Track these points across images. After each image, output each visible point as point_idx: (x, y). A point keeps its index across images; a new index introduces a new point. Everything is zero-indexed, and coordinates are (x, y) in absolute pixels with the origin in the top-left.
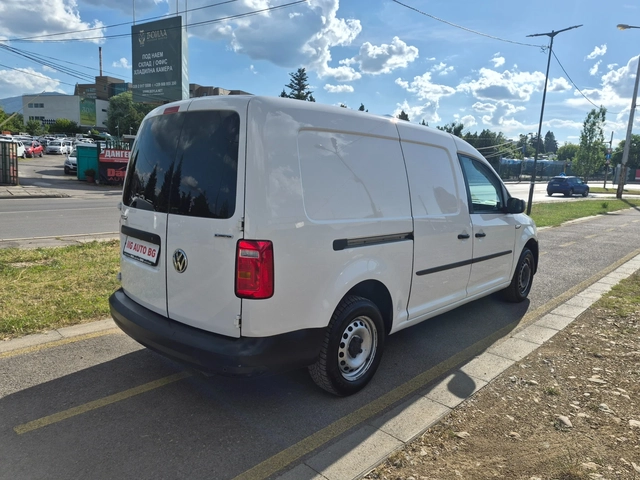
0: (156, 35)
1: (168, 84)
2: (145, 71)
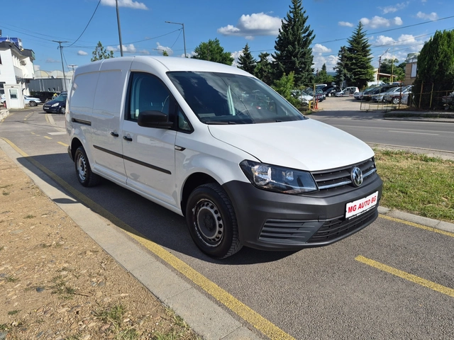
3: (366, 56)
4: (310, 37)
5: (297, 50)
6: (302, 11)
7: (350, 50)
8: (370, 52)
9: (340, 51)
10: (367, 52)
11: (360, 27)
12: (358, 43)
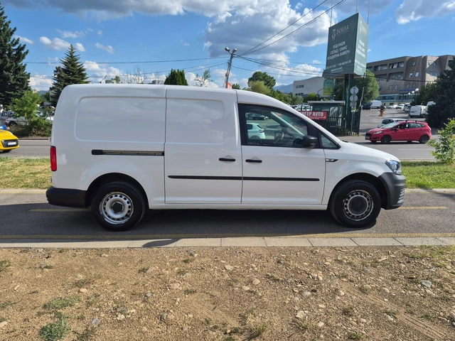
0: (342, 29)
1: (346, 62)
2: (334, 57)
3: (83, 79)
4: (23, 52)
5: (8, 65)
6: (7, 20)
7: (65, 71)
8: (87, 76)
9: (55, 71)
10: (84, 75)
11: (72, 50)
12: (73, 65)
